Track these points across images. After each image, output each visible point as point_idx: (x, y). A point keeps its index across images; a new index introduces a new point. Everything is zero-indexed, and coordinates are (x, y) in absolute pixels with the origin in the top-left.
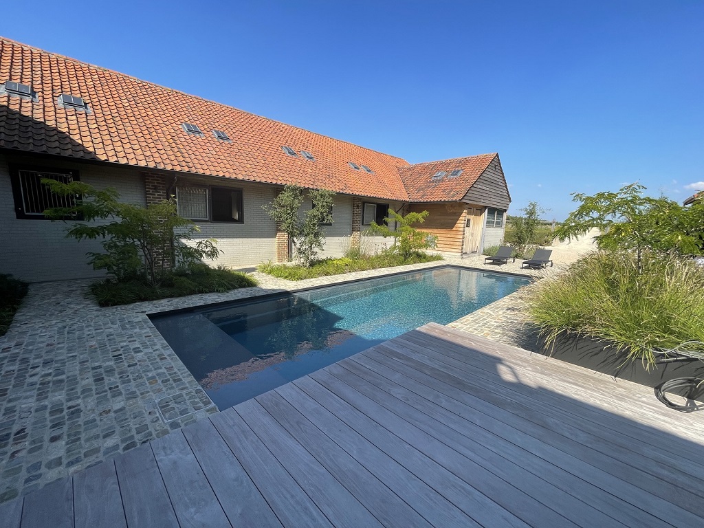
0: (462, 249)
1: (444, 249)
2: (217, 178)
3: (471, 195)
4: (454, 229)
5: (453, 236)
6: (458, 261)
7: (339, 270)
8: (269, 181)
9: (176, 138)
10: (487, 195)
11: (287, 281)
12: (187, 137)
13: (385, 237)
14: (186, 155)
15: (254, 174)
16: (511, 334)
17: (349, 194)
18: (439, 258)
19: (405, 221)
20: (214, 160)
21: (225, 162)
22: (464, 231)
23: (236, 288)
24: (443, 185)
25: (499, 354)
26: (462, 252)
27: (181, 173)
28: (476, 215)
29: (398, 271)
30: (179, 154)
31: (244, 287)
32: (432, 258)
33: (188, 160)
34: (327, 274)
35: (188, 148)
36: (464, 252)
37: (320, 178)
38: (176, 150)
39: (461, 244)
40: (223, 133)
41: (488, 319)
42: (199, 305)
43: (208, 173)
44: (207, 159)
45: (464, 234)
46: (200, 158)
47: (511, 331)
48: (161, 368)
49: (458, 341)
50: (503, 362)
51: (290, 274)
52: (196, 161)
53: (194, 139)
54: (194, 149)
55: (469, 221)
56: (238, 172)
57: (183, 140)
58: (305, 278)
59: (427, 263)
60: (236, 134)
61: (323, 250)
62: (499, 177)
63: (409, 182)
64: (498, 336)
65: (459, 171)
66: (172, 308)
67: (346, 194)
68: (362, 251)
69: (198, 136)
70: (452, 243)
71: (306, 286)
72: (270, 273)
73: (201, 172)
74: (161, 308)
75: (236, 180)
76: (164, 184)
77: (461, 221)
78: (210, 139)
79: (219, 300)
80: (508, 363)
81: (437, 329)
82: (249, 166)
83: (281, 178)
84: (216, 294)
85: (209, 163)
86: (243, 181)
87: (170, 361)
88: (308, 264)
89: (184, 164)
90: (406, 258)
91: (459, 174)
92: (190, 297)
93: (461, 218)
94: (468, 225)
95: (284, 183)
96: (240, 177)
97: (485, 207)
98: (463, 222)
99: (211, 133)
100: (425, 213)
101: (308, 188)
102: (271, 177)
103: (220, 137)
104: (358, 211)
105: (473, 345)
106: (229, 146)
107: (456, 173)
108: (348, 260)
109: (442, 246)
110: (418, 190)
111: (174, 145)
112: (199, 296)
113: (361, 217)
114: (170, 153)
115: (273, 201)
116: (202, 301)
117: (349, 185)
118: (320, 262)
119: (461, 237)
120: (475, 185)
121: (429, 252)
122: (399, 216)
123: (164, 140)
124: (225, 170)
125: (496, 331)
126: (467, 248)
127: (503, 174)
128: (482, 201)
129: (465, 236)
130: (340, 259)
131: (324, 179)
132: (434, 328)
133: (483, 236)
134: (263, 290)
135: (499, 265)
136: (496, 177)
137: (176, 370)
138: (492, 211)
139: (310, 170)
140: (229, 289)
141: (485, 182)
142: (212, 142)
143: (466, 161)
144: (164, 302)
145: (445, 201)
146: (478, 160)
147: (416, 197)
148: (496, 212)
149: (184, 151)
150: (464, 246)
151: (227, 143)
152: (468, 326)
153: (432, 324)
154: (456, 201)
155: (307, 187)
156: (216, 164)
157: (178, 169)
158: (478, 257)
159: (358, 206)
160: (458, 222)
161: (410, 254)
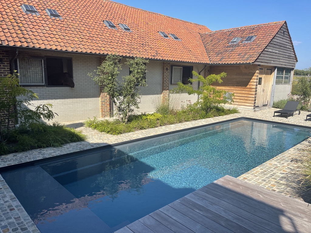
0: (255, 103)
1: (240, 104)
2: (51, 50)
3: (262, 58)
4: (248, 86)
5: (247, 92)
6: (251, 114)
7: (152, 125)
8: (94, 52)
9: (17, 18)
10: (277, 57)
11: (109, 135)
12: (26, 16)
13: (189, 94)
14: (25, 32)
15: (81, 46)
16: (294, 185)
17: (159, 60)
18: (235, 111)
19: (206, 81)
20: (48, 35)
21: (57, 36)
22: (256, 88)
23: (68, 143)
24: (238, 50)
25: (281, 206)
26: (254, 106)
27: (21, 48)
28: (267, 74)
29: (200, 124)
30: (19, 32)
31: (75, 141)
32: (230, 112)
33: (27, 36)
34: (142, 128)
35: (26, 26)
36: (256, 105)
37: (136, 47)
38: (17, 28)
39: (254, 99)
40: (54, 11)
41: (275, 171)
42: (38, 159)
43: (43, 47)
44: (42, 35)
45: (256, 91)
46: (36, 34)
47: (294, 182)
48: (11, 218)
49: (249, 193)
50: (285, 213)
51: (112, 129)
52: (33, 37)
53: (31, 17)
54: (31, 26)
55: (260, 79)
56: (68, 45)
57: (22, 19)
58: (125, 132)
59: (225, 116)
60: (66, 11)
61: (138, 108)
62: (287, 41)
63: (210, 47)
64: (283, 187)
65: (252, 37)
66: (16, 163)
67: (157, 60)
68: (171, 107)
69: (34, 15)
70: (246, 98)
71: (125, 140)
72: (95, 128)
73: (37, 46)
74: (8, 163)
75: (66, 52)
76: (8, 57)
77: (254, 80)
78: (44, 16)
79: (55, 155)
80: (289, 215)
81: (231, 182)
82: (76, 39)
83: (103, 49)
84: (52, 148)
85: (44, 38)
86: (72, 52)
87: (18, 212)
88: (126, 120)
89: (23, 40)
90: (207, 112)
91: (253, 39)
92: (30, 152)
93: (254, 77)
94: (260, 83)
95: (106, 53)
96: (70, 50)
97: (275, 67)
98: (255, 81)
99: (44, 12)
100: (223, 74)
101: (126, 57)
102: (95, 48)
103: (52, 15)
104: (168, 73)
105: (261, 198)
106: (60, 22)
107: (250, 39)
108: (159, 115)
109: (238, 100)
110: (218, 54)
111: (15, 24)
112: (38, 150)
113: (170, 77)
114: (12, 31)
115: (97, 69)
116: (41, 155)
117: (159, 52)
118: (136, 117)
119: (254, 93)
120: (266, 50)
121: (227, 106)
122: (201, 77)
123: (7, 20)
124: (57, 43)
125: (281, 182)
126: (259, 102)
127: (290, 38)
128: (272, 62)
129: (257, 92)
130: (152, 114)
131: (139, 48)
132: (229, 181)
133: (273, 92)
134: (89, 144)
135: (286, 117)
136: (284, 41)
137: (22, 220)
138: (281, 70)
139: (127, 41)
140: (62, 144)
141: (274, 46)
142: (46, 19)
143: (259, 28)
144: (10, 156)
145: (240, 64)
146: (268, 27)
147: (216, 60)
148: (284, 70)
149: (23, 29)
150: (256, 101)
151: (58, 19)
152: (258, 178)
153: (227, 177)
154: (249, 63)
155: (124, 55)
156: (49, 39)
157: (19, 44)
158: (268, 110)
159: (167, 69)
160: (251, 81)
161: (211, 108)
